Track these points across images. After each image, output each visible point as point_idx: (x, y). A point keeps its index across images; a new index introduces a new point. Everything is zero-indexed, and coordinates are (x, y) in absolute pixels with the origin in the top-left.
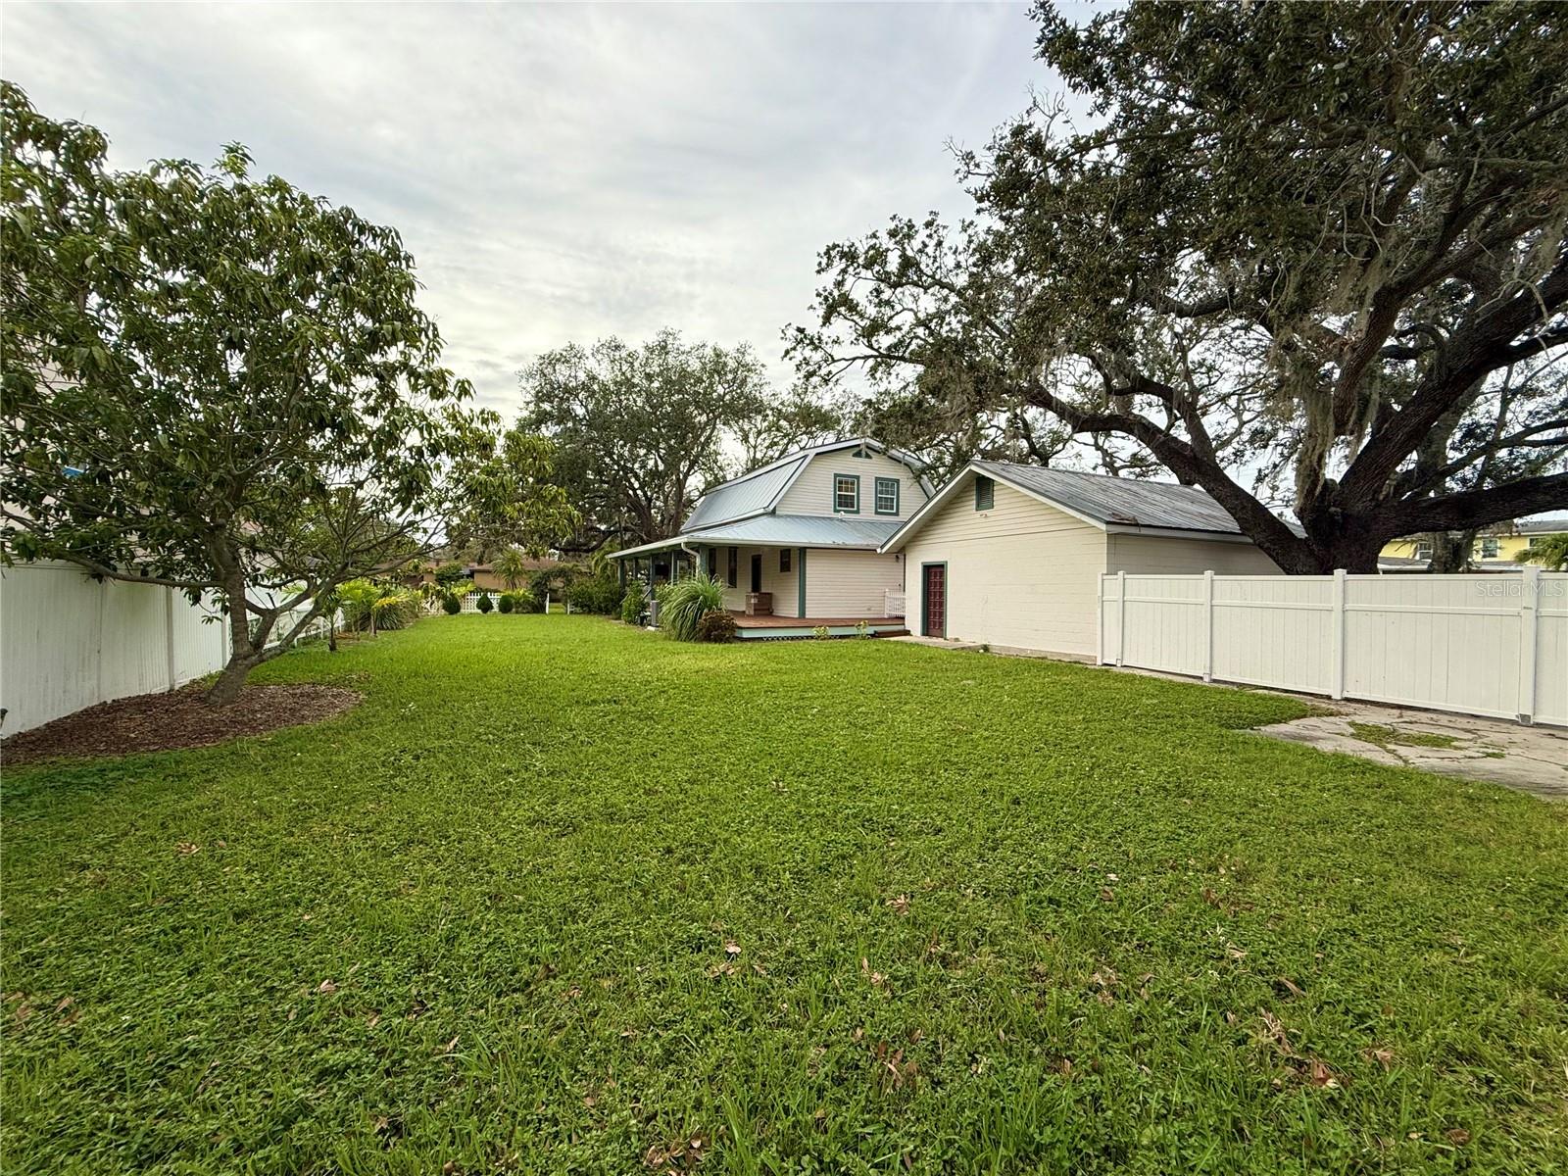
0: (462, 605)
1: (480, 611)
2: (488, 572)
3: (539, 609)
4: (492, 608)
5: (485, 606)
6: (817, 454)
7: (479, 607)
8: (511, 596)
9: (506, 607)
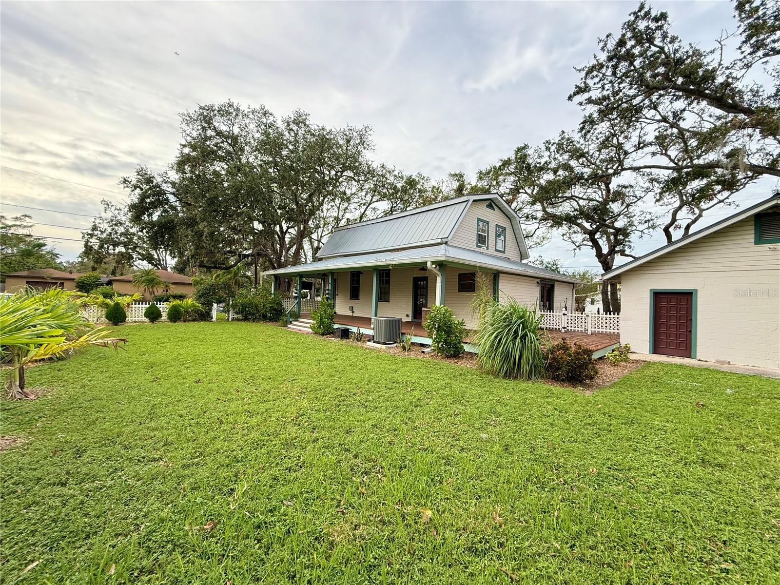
0: (128, 314)
1: (147, 320)
2: (129, 281)
3: (205, 316)
4: (160, 316)
5: (153, 315)
6: (474, 201)
7: (146, 315)
8: (180, 306)
9: (175, 316)
